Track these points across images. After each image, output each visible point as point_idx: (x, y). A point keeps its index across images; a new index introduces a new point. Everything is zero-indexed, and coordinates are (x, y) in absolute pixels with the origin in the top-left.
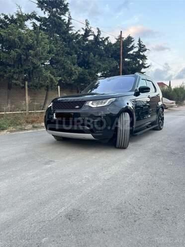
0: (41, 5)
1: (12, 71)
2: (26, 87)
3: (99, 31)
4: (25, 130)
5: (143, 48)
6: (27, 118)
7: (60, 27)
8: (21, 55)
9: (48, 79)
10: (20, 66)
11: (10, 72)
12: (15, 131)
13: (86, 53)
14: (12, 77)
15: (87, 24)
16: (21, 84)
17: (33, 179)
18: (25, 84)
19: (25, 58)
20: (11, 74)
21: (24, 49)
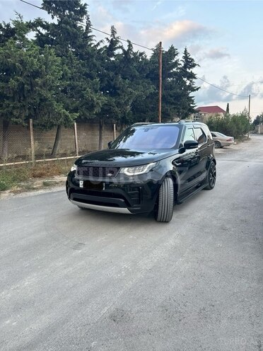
0: (47, 6)
1: (11, 105)
2: (31, 127)
3: (130, 45)
4: (34, 189)
5: (190, 62)
6: (34, 170)
7: (76, 38)
8: (24, 85)
9: (61, 117)
10: (22, 98)
11: (8, 107)
12: (20, 192)
13: (112, 74)
14: (11, 113)
15: (113, 32)
16: (24, 124)
17: (65, 272)
18: (29, 123)
19: (29, 88)
20: (10, 109)
21: (28, 76)
